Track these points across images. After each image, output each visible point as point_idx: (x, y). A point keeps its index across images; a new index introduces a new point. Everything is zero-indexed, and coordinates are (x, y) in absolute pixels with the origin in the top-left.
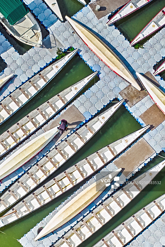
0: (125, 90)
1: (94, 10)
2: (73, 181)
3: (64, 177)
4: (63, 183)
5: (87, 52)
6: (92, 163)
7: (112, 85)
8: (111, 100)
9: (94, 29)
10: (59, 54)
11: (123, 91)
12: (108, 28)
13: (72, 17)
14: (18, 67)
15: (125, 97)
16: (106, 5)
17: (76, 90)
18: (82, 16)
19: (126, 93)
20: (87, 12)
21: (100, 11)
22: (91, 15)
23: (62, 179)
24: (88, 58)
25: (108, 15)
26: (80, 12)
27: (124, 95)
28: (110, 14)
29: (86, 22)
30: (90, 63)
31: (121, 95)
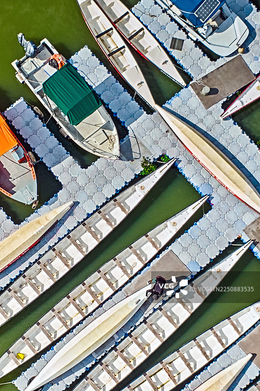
0: (253, 225)
1: (198, 94)
2: (174, 375)
3: (160, 370)
4: (157, 379)
5: (190, 162)
6: (203, 346)
7: (231, 216)
8: (231, 241)
9: (200, 126)
10: (146, 166)
11: (250, 227)
12: (223, 123)
13: (163, 105)
14: (81, 188)
15: (254, 236)
16: (218, 85)
17: (174, 227)
18: (180, 104)
19: (255, 230)
20: (188, 97)
21: (208, 95)
22: (195, 101)
23: (155, 374)
24: (193, 174)
25: (222, 102)
26: (177, 97)
27: (251, 234)
28: (225, 100)
29: (187, 113)
30: (195, 182)
31: (246, 233)
